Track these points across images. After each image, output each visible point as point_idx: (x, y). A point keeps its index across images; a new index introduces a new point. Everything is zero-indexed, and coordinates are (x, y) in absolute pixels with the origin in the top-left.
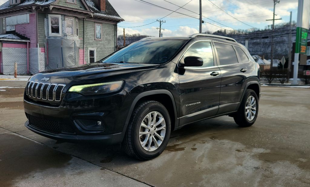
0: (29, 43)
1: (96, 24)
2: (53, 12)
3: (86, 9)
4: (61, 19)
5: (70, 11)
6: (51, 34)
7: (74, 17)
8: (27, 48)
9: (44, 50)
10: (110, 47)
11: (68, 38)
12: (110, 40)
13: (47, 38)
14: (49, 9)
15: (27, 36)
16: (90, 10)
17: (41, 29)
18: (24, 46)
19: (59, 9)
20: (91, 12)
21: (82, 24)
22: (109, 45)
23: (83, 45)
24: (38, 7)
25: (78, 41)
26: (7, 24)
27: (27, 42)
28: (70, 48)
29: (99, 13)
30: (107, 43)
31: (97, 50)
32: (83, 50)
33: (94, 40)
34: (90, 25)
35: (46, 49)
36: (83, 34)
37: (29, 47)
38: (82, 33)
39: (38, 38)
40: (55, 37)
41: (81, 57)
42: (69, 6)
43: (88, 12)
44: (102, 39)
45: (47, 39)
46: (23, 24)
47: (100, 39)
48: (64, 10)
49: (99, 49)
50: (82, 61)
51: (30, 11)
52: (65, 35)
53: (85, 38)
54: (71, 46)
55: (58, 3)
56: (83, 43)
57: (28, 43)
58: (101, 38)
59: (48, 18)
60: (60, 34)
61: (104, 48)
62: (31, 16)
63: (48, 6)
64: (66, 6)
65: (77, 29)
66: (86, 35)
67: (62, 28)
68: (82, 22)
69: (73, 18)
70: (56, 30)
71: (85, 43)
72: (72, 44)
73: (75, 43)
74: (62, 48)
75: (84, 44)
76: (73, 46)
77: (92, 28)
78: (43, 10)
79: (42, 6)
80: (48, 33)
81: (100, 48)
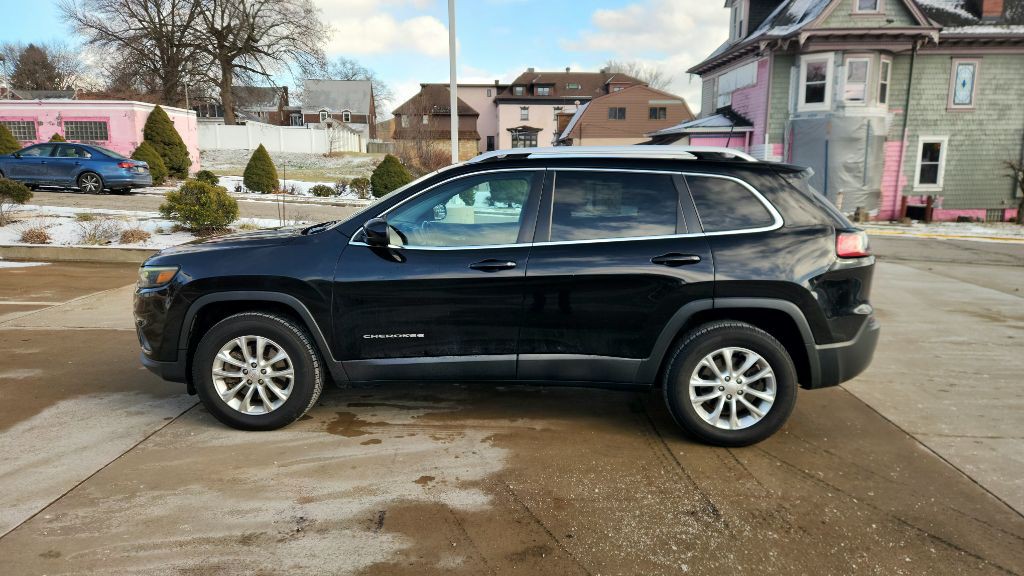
0: (751, 133)
1: (956, 62)
2: (811, 48)
3: (917, 23)
4: (835, 62)
5: (861, 38)
6: (805, 107)
7: (873, 51)
8: (744, 145)
9: (780, 151)
10: (1006, 127)
11: (849, 112)
12: (1008, 107)
13: (791, 118)
14: (797, 42)
15: (750, 117)
16: (928, 22)
17: (778, 96)
18: (738, 140)
19: (827, 38)
20: (934, 29)
21: (907, 66)
22: (1004, 122)
23: (901, 128)
24: (773, 43)
25: (882, 120)
26: (720, 92)
27: (744, 133)
28: (852, 141)
29: (976, 24)
30: (995, 117)
31: (950, 141)
32: (898, 144)
33: (944, 113)
34: (933, 66)
35: (787, 147)
36: (905, 97)
37: (750, 144)
38: (904, 93)
39: (769, 121)
40: (813, 114)
41: (891, 164)
42: (859, 25)
43: (924, 29)
44: (977, 107)
45: (793, 123)
46: (745, 88)
47: (969, 107)
48: (844, 38)
49: (959, 138)
50: (895, 174)
51: (758, 55)
52: (841, 106)
53: (910, 107)
54: (856, 135)
55: (826, 22)
56: (902, 123)
57: (748, 135)
58: (970, 103)
59: (798, 67)
60: (826, 106)
61: (979, 133)
62: (761, 65)
63: (796, 34)
64: (851, 25)
65: (884, 87)
66: (917, 97)
67: (834, 89)
68: (908, 60)
69: (872, 55)
70: (815, 94)
71: (908, 123)
72: (860, 128)
73: (869, 126)
74: (827, 142)
75: (905, 125)
76: (863, 134)
77: (942, 76)
78: (785, 47)
79: (784, 38)
80: (796, 104)
81: (964, 133)
